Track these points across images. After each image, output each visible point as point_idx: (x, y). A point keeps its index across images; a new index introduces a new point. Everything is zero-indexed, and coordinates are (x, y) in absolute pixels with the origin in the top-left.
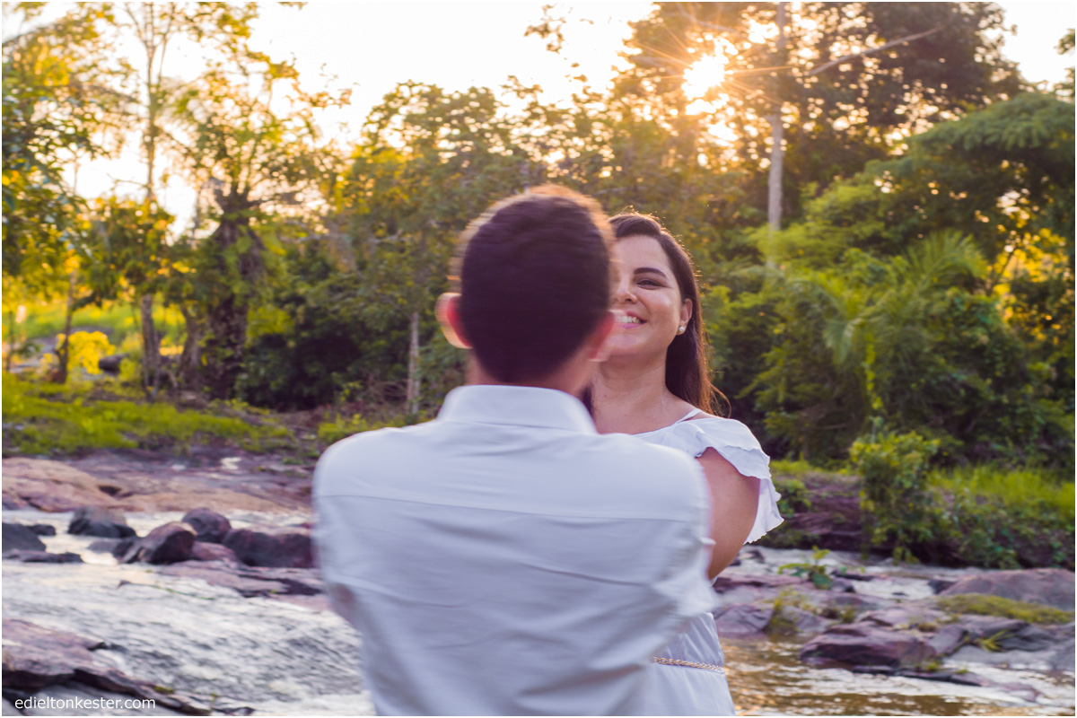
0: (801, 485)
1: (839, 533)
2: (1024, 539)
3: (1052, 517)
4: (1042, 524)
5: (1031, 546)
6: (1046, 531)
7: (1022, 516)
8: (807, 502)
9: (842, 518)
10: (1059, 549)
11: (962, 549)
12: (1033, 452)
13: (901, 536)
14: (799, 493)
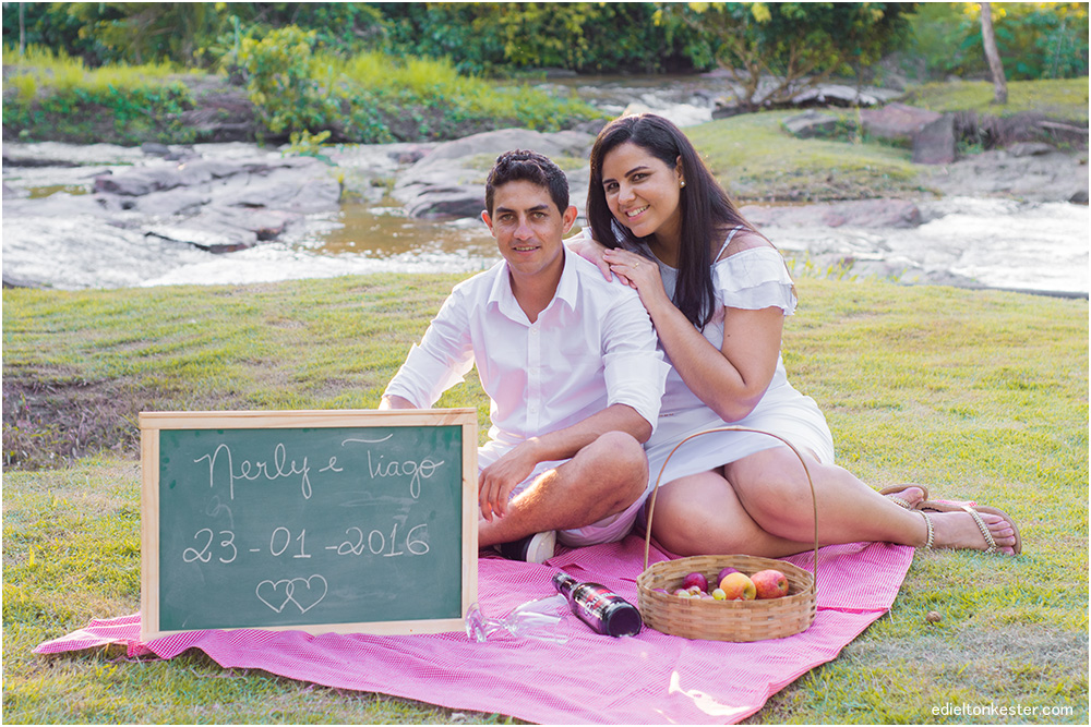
0: (183, 86)
1: (227, 126)
2: (389, 116)
3: (409, 94)
4: (401, 102)
5: (398, 122)
6: (406, 106)
7: (383, 96)
8: (193, 101)
9: (226, 113)
10: (422, 122)
11: (346, 130)
12: (351, 38)
13: (296, 123)
14: (184, 94)
